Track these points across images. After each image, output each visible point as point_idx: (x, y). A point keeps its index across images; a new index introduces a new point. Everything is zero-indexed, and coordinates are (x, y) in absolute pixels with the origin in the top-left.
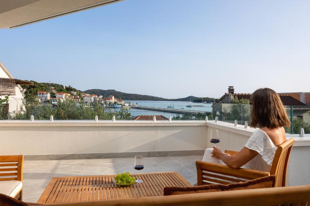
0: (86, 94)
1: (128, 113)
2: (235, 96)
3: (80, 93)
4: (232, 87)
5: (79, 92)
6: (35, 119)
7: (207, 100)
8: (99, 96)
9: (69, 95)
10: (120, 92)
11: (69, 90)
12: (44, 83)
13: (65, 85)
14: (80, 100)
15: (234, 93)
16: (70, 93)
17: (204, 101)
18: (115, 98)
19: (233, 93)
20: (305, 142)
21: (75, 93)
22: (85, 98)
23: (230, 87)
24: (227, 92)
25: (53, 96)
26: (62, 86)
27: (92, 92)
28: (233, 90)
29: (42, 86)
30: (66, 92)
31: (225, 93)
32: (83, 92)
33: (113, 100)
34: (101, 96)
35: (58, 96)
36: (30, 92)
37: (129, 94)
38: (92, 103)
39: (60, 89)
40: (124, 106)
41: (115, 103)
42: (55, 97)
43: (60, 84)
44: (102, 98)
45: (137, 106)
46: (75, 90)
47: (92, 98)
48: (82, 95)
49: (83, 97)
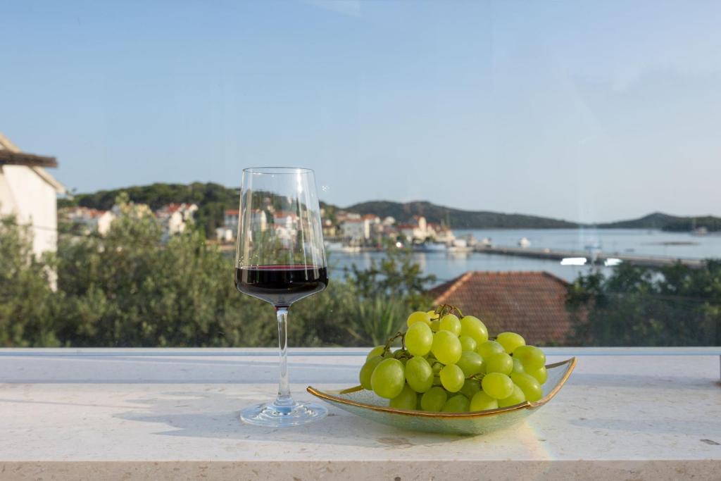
0: (351, 216)
3: (333, 212)
5: (330, 211)
7: (710, 224)
8: (383, 218)
10: (443, 208)
18: (428, 223)
22: (347, 225)
27: (366, 209)
29: (236, 196)
32: (342, 210)
33: (422, 231)
34: (390, 220)
36: (207, 213)
37: (471, 212)
38: (366, 240)
40: (453, 245)
41: (428, 239)
44: (394, 225)
47: (367, 224)
48: (340, 218)
49: (342, 222)
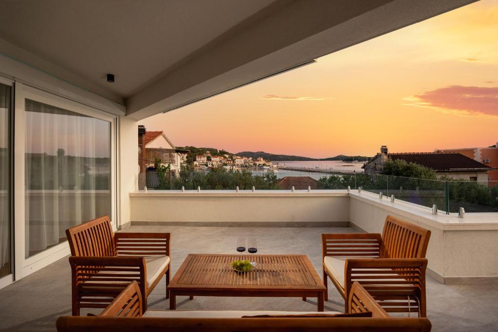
0: (237, 157)
1: (275, 175)
2: (389, 156)
3: (231, 156)
4: (385, 147)
6: (185, 189)
7: (359, 159)
8: (248, 158)
9: (223, 158)
10: (268, 154)
11: (222, 153)
12: (201, 148)
13: (219, 149)
14: (232, 162)
15: (388, 152)
16: (224, 156)
17: (355, 160)
18: (263, 159)
19: (386, 153)
20: (464, 225)
21: (227, 156)
22: (237, 160)
23: (383, 146)
24: (380, 152)
25: (209, 159)
26: (216, 150)
27: (242, 155)
28: (386, 149)
29: (199, 151)
30: (220, 156)
31: (378, 153)
32: (235, 155)
33: (262, 161)
34: (251, 158)
35: (213, 159)
37: (277, 155)
39: (215, 153)
41: (264, 165)
42: (211, 160)
43: (215, 148)
44: (252, 160)
45: (285, 167)
46: (227, 153)
47: (243, 160)
48: (234, 158)
49: (235, 159)
